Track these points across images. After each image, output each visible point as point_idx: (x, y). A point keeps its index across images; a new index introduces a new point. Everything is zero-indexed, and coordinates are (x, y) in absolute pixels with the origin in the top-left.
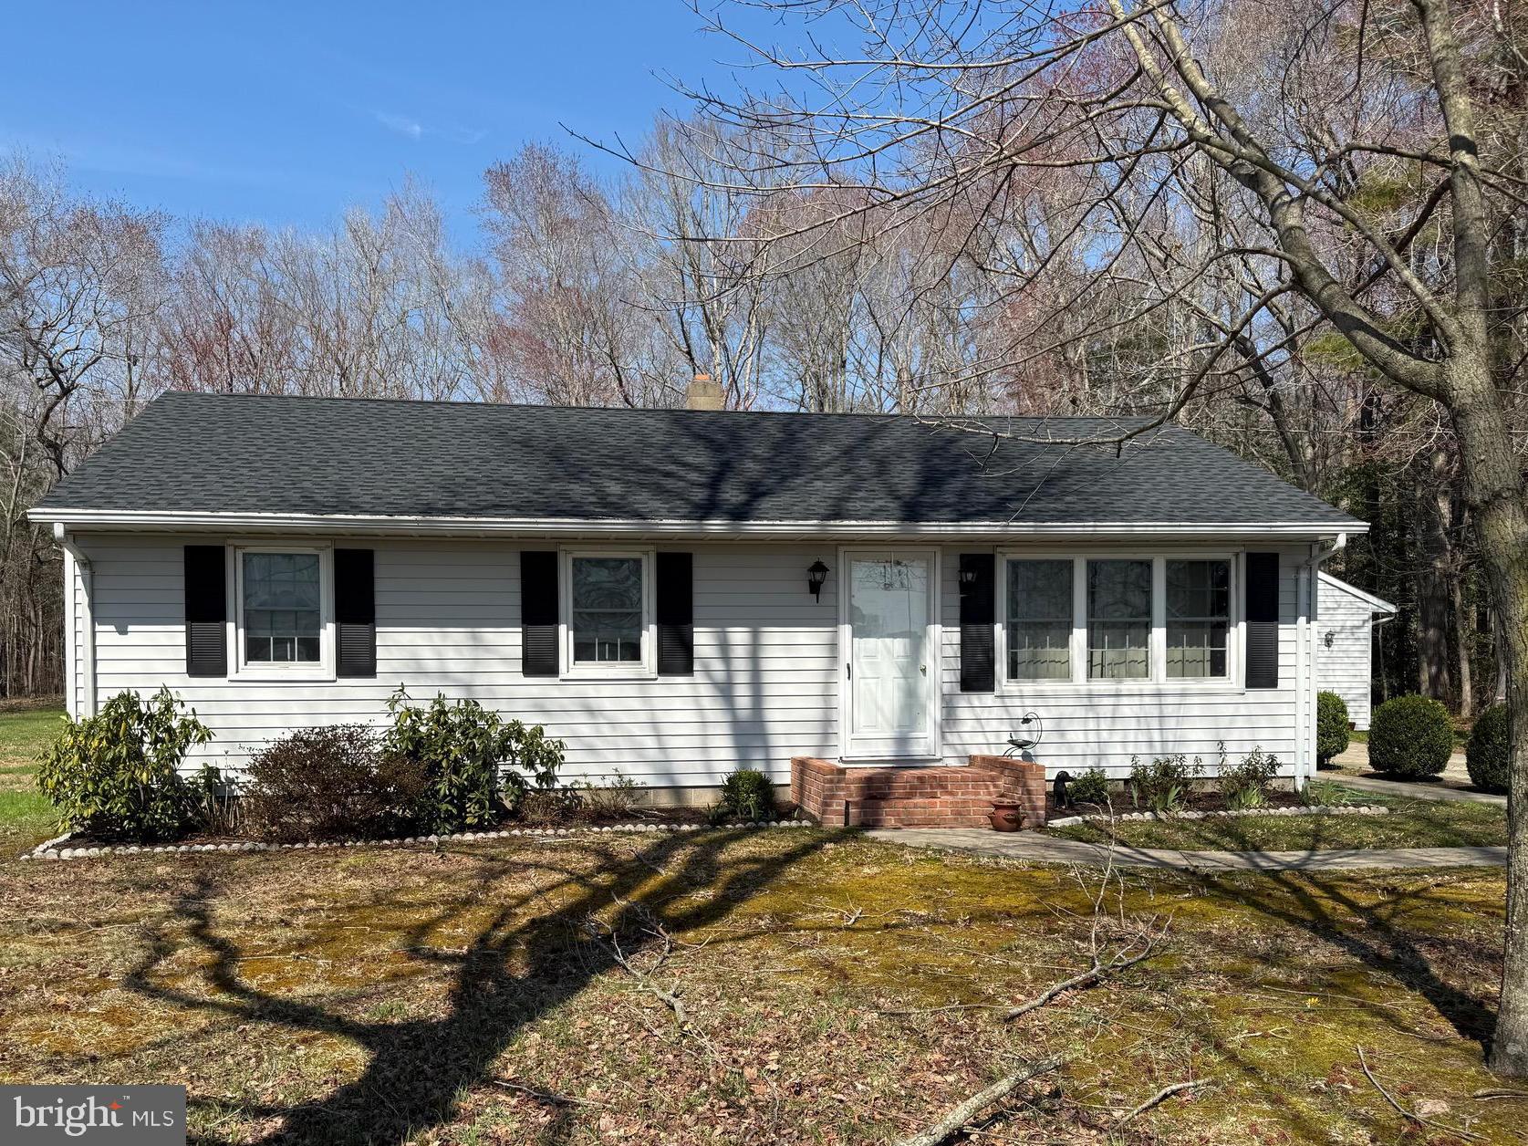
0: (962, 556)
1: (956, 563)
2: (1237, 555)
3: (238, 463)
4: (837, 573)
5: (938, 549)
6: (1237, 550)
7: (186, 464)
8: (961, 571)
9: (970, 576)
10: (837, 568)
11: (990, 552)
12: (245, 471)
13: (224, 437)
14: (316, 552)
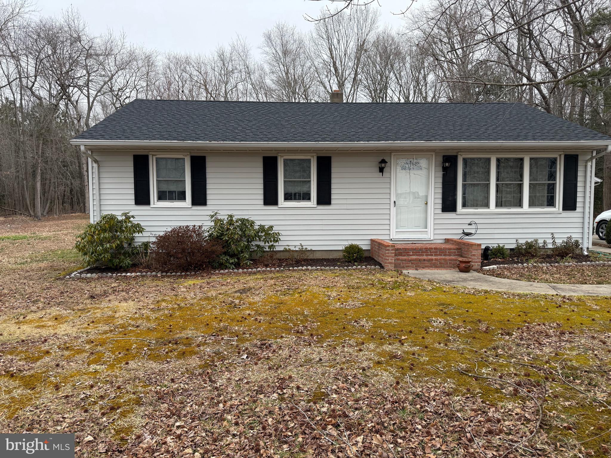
0: (444, 156)
1: (441, 159)
2: (560, 155)
3: (156, 123)
4: (391, 165)
5: (433, 153)
6: (560, 153)
7: (136, 124)
8: (443, 163)
9: (447, 164)
10: (391, 162)
11: (455, 154)
12: (158, 126)
13: (153, 114)
14: (183, 157)
